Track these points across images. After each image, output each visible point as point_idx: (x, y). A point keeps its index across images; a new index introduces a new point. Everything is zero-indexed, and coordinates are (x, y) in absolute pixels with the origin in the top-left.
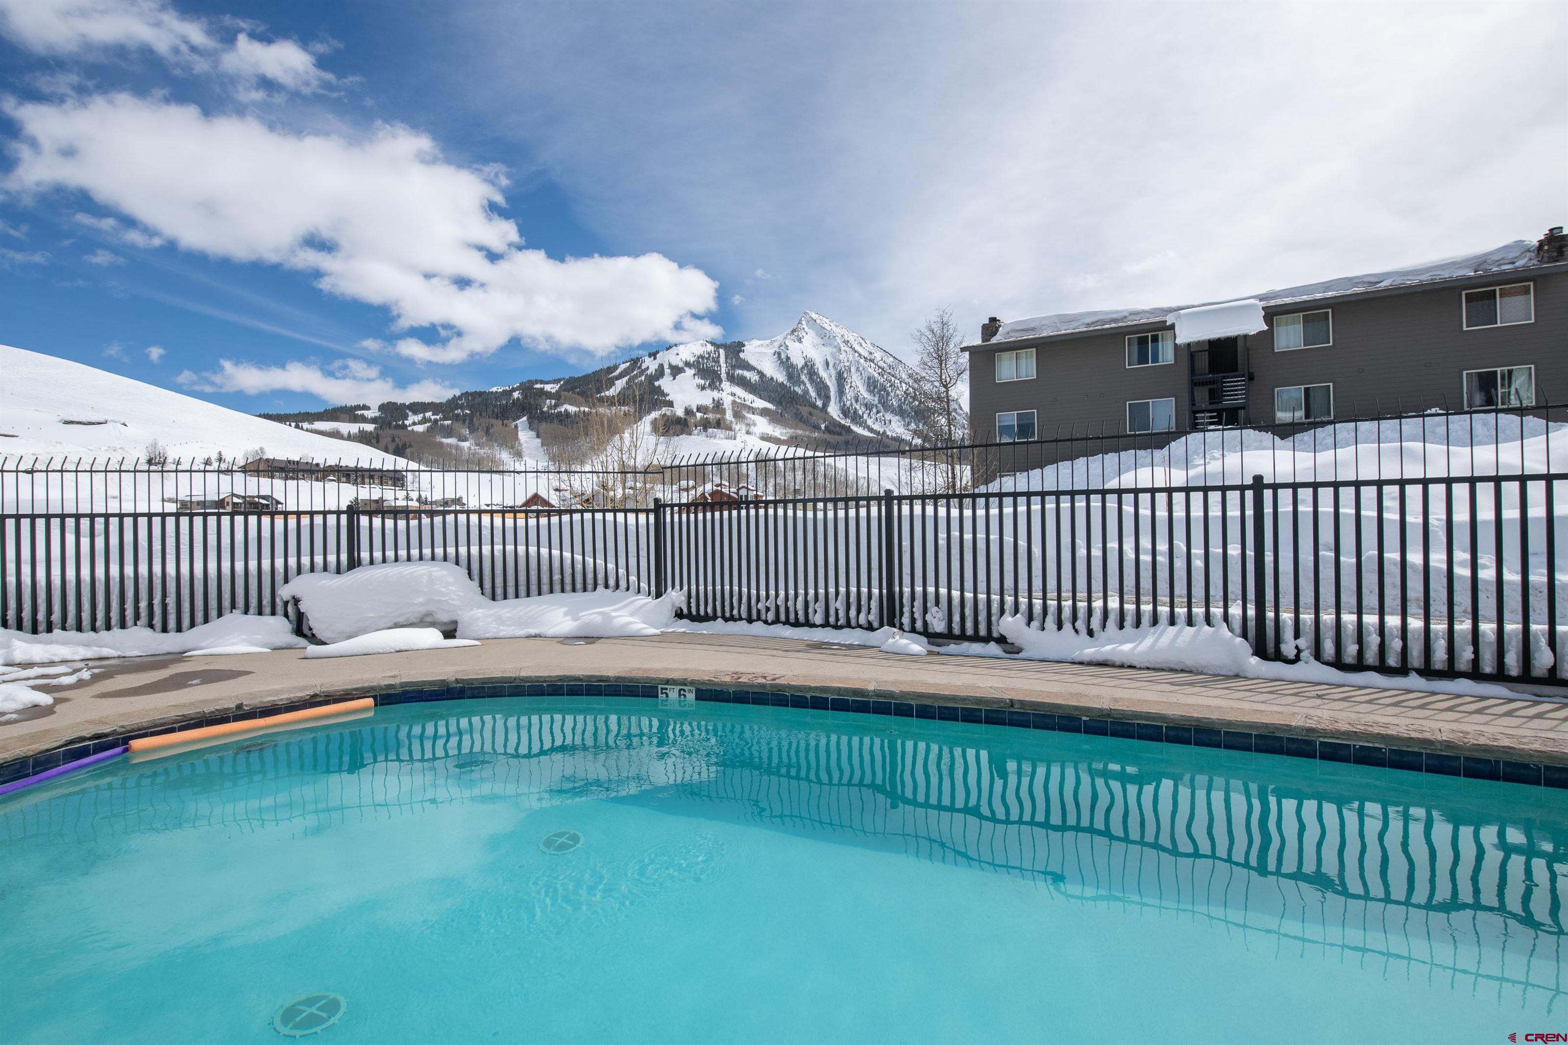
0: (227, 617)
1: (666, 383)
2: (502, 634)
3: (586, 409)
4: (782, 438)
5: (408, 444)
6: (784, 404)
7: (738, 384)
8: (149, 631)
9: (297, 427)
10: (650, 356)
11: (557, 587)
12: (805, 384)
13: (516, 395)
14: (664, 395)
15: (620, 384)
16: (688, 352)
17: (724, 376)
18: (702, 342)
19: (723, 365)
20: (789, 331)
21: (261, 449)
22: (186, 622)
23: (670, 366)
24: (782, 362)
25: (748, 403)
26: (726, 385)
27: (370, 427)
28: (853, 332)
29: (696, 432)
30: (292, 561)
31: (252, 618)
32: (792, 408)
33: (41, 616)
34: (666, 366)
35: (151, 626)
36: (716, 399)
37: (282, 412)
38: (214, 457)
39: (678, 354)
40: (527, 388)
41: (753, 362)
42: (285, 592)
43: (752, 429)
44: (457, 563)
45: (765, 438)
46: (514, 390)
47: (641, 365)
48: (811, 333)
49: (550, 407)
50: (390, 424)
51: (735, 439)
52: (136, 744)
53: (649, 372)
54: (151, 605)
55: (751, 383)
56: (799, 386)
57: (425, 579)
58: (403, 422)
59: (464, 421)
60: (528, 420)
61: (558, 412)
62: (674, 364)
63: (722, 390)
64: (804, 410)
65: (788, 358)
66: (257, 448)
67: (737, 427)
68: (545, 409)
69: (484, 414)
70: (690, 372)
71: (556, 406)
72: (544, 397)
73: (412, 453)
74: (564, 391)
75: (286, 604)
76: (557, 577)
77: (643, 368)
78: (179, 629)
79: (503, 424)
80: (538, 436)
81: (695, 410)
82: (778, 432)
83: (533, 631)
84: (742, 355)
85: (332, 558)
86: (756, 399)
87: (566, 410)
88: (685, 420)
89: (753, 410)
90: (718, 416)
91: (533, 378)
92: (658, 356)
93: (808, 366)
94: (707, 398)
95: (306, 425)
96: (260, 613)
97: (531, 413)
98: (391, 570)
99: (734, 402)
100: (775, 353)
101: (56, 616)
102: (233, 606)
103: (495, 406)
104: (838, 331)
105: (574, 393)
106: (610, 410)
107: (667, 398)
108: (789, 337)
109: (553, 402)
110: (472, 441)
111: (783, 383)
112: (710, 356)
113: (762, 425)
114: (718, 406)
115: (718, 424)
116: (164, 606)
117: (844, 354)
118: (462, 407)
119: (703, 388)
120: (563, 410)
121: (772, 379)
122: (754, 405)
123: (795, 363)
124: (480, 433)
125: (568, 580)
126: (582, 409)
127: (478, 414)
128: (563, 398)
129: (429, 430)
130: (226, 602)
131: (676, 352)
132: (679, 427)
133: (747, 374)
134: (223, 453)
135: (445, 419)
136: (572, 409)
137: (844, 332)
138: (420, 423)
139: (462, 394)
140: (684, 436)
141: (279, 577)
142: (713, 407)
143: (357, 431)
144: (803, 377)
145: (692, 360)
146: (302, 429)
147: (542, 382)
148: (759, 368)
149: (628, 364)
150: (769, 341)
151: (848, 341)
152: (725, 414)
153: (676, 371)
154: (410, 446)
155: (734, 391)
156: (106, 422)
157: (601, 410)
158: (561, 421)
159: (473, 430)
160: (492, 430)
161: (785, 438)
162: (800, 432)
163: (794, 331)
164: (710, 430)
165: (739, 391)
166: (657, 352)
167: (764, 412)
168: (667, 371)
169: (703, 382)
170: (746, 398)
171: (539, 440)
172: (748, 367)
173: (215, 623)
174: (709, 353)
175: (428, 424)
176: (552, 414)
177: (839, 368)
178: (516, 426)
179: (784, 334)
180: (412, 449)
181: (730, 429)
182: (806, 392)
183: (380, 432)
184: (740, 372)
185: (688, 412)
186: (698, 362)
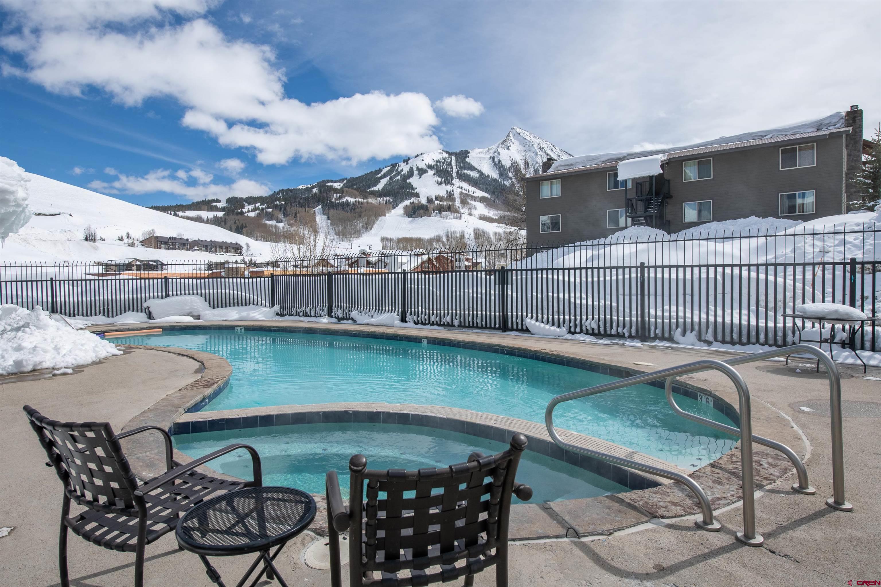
0: (127, 313)
1: (414, 181)
2: (214, 319)
3: (360, 200)
4: (494, 217)
5: (244, 225)
6: (496, 193)
7: (464, 180)
8: (103, 317)
9: (175, 215)
10: (404, 162)
11: (236, 304)
12: (511, 179)
13: (315, 190)
14: (413, 188)
15: (384, 182)
16: (429, 159)
17: (454, 175)
18: (440, 151)
19: (454, 168)
20: (501, 142)
21: (153, 230)
22: (115, 314)
23: (418, 168)
24: (495, 164)
25: (471, 193)
26: (456, 181)
27: (220, 214)
28: (547, 141)
29: (434, 214)
30: (147, 295)
31: (135, 313)
32: (502, 196)
33: (72, 312)
34: (415, 169)
35: (104, 315)
36: (449, 191)
37: (166, 205)
38: (125, 235)
39: (423, 160)
40: (322, 186)
41: (475, 164)
42: (145, 305)
43: (473, 212)
44: (201, 296)
45: (482, 218)
46: (313, 187)
47: (398, 168)
48: (516, 143)
49: (336, 199)
50: (233, 211)
51: (460, 219)
52: (106, 334)
53: (403, 173)
54: (104, 309)
55: (474, 180)
56: (508, 181)
57: (190, 301)
58: (242, 210)
59: (281, 209)
60: (322, 207)
61: (342, 202)
62: (420, 167)
63: (453, 184)
64: (511, 197)
65: (500, 161)
66: (150, 229)
67: (462, 211)
68: (333, 200)
69: (293, 204)
70: (431, 172)
71: (340, 198)
72: (332, 192)
73: (247, 231)
74: (346, 187)
75: (146, 309)
76: (236, 301)
77: (399, 170)
78: (113, 317)
79: (305, 211)
80: (328, 219)
81: (434, 199)
82: (492, 213)
83: (225, 319)
84: (467, 160)
85: (160, 294)
86: (477, 190)
87: (347, 201)
88: (427, 206)
89: (474, 198)
90: (450, 203)
91: (326, 179)
92: (409, 162)
93: (513, 167)
94: (442, 191)
95: (180, 213)
96: (137, 312)
97: (324, 203)
98: (179, 298)
99: (461, 193)
100: (491, 157)
101: (76, 312)
102: (129, 309)
103: (301, 199)
104: (536, 141)
105: (353, 189)
106: (376, 200)
107: (415, 191)
108: (500, 146)
109: (338, 195)
110: (285, 223)
111: (496, 179)
112: (445, 161)
113: (481, 209)
114: (450, 196)
115: (449, 209)
116: (108, 309)
117: (539, 158)
118: (279, 200)
119: (440, 183)
120: (345, 200)
121: (488, 176)
122: (475, 195)
123: (504, 164)
124: (290, 217)
125: (240, 302)
126: (357, 200)
127: (289, 204)
128: (345, 192)
129: (258, 215)
130: (127, 308)
131: (421, 159)
132: (422, 211)
133: (471, 173)
134: (130, 233)
135: (268, 208)
136: (351, 200)
137: (540, 141)
138: (253, 210)
139: (280, 191)
140: (426, 217)
141: (143, 300)
142: (447, 197)
143: (213, 217)
144: (510, 174)
145: (433, 164)
146: (178, 216)
147: (332, 181)
148: (479, 168)
149: (389, 168)
150: (487, 149)
151: (543, 148)
152: (455, 201)
153: (422, 172)
154: (246, 227)
155: (461, 185)
156: (60, 214)
157: (370, 200)
158: (343, 208)
159: (286, 215)
160: (298, 215)
161: (497, 218)
162: (507, 213)
163: (504, 142)
164: (443, 213)
165: (466, 186)
166: (409, 159)
167: (482, 200)
168: (416, 172)
169: (440, 179)
170: (470, 190)
171: (329, 222)
172: (471, 168)
173: (124, 315)
174: (444, 159)
175: (258, 212)
176: (337, 203)
177: (536, 167)
178: (314, 212)
179: (497, 145)
180: (247, 229)
181: (457, 212)
182: (513, 185)
183: (227, 217)
184: (466, 171)
185: (429, 200)
186: (437, 165)
